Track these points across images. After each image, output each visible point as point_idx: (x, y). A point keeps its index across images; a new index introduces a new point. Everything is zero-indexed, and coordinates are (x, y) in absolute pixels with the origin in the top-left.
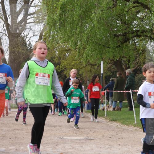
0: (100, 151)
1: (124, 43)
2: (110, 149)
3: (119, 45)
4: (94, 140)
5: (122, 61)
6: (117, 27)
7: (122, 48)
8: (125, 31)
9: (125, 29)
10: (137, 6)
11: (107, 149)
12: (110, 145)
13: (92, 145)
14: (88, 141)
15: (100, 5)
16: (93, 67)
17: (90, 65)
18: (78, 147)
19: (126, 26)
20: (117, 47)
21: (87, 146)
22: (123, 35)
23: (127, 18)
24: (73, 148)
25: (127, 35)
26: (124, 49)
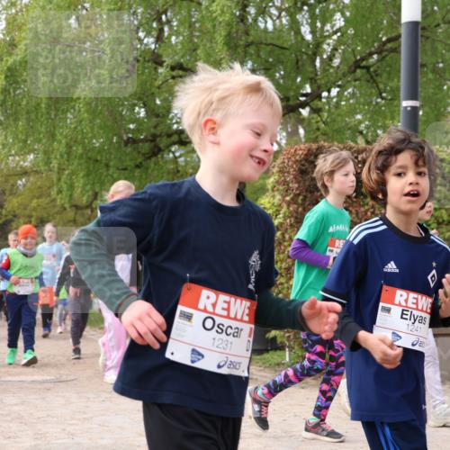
0: (87, 407)
1: (149, 158)
2: (111, 402)
3: (141, 163)
4: (75, 382)
6: (135, 121)
7: (147, 169)
8: (152, 130)
9: (155, 127)
10: (180, 77)
11: (104, 401)
13: (68, 395)
16: (79, 212)
17: (74, 208)
18: (37, 399)
19: (154, 120)
20: (138, 166)
21: (57, 396)
22: (151, 141)
23: (158, 102)
24: (23, 403)
25: (158, 139)
26: (150, 171)
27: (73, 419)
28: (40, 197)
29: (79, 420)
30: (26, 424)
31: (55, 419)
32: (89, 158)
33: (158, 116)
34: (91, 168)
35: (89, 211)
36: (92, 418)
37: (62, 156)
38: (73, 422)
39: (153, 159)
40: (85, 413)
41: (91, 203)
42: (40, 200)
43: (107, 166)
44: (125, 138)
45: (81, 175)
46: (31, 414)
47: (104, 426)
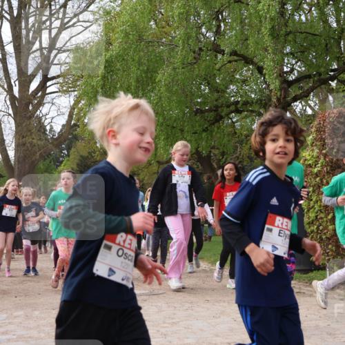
0: (174, 314)
1: (213, 124)
2: (192, 310)
3: (207, 128)
4: (164, 295)
5: (212, 154)
6: (202, 96)
7: (212, 132)
8: (215, 103)
9: (216, 100)
10: (236, 61)
11: (187, 309)
12: (192, 303)
13: (159, 304)
14: (154, 297)
15: (172, 60)
16: (161, 166)
17: (157, 164)
19: (216, 95)
20: (204, 131)
21: (152, 305)
22: (215, 111)
23: (218, 81)
25: (220, 109)
26: (214, 133)
27: (164, 323)
29: (169, 323)
32: (168, 126)
33: (218, 91)
34: (169, 132)
36: (179, 322)
38: (165, 325)
39: (216, 124)
40: (173, 319)
43: (182, 131)
44: (195, 109)
47: (189, 328)
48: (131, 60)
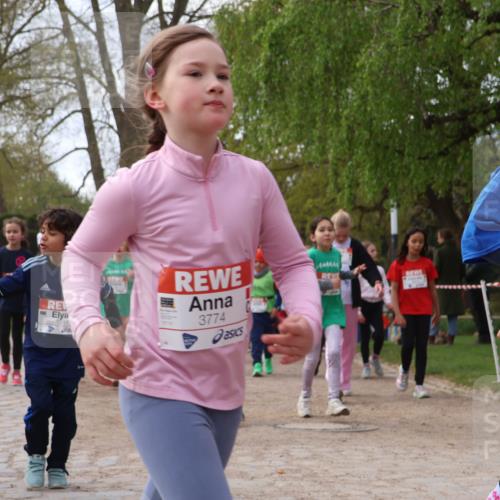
0: (396, 465)
1: (458, 142)
2: (426, 459)
3: (446, 149)
4: (377, 433)
5: (454, 196)
6: (437, 94)
7: (456, 156)
8: (462, 106)
9: (463, 101)
11: (417, 458)
12: (424, 447)
13: (369, 448)
14: (358, 434)
15: (387, 31)
16: (365, 215)
17: (358, 211)
18: (331, 452)
19: (463, 92)
20: (442, 154)
21: (356, 450)
22: (460, 120)
23: (465, 67)
24: (314, 457)
25: (469, 117)
26: (459, 160)
27: (379, 479)
28: (316, 195)
29: (387, 481)
30: (321, 483)
31: (356, 479)
32: (378, 145)
33: (467, 86)
34: (381, 157)
35: (377, 215)
36: (403, 479)
37: (342, 143)
38: (381, 483)
39: (463, 143)
40: (393, 473)
41: (382, 203)
42: (316, 200)
43: (401, 153)
44: (425, 117)
45: (368, 166)
46: (326, 471)
47: (420, 490)
48: (315, 33)
